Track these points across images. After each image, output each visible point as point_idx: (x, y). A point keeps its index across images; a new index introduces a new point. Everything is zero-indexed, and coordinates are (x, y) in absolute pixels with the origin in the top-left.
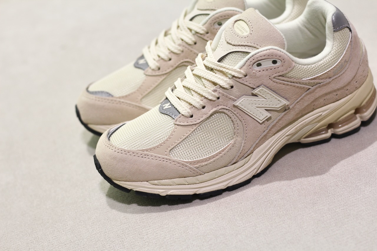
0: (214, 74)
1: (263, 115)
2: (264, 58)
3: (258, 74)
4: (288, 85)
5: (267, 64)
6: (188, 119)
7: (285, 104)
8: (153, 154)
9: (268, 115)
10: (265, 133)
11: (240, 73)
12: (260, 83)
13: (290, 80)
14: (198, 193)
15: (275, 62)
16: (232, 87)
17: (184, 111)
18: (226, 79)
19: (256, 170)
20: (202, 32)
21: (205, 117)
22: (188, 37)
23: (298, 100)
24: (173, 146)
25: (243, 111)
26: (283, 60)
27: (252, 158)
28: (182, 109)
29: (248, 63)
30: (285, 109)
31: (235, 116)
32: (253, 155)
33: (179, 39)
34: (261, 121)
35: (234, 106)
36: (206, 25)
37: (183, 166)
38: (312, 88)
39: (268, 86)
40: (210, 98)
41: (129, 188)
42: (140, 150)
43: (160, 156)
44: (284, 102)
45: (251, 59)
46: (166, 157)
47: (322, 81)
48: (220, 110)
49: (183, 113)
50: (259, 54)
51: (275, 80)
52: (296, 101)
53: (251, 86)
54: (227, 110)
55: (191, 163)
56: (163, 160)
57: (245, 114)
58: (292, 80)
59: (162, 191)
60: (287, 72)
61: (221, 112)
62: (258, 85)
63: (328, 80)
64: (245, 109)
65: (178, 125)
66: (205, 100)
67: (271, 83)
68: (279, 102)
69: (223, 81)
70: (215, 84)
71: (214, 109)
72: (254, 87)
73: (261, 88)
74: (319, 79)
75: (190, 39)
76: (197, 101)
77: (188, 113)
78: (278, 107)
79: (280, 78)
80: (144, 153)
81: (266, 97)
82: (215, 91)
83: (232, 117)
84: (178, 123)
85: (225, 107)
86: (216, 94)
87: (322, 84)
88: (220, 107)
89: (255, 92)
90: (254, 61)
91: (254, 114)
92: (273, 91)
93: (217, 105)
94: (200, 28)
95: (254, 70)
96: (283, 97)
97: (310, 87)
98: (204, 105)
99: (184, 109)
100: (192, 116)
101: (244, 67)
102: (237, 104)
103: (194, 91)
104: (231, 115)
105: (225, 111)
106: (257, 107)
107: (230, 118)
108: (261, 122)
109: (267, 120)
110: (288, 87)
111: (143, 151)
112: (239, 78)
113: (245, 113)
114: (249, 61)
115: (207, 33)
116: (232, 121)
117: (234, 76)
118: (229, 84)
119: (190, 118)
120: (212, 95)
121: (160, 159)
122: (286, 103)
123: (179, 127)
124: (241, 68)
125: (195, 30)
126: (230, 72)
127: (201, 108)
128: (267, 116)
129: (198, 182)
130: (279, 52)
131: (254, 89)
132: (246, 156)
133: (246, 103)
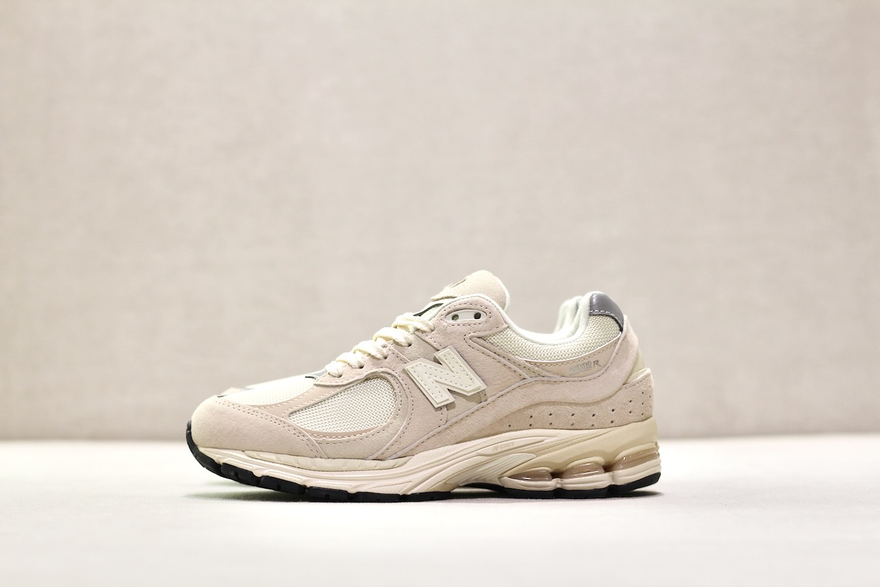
1: (442, 397)
2: (464, 306)
3: (450, 329)
4: (489, 356)
5: (467, 318)
6: (333, 379)
7: (479, 388)
9: (451, 399)
10: (440, 429)
11: (427, 325)
12: (448, 343)
13: (494, 348)
15: (477, 316)
16: (410, 344)
18: (406, 334)
19: (410, 485)
23: (503, 392)
25: (414, 382)
26: (490, 314)
27: (409, 463)
29: (441, 313)
30: (479, 397)
31: (401, 387)
32: (412, 460)
34: (437, 404)
35: (404, 371)
38: (530, 380)
39: (459, 350)
40: (375, 354)
44: (479, 384)
45: (446, 309)
47: (548, 374)
50: (459, 301)
51: (470, 342)
52: (500, 394)
53: (435, 346)
54: (391, 375)
57: (416, 387)
58: (497, 350)
60: (490, 333)
61: (383, 378)
62: (444, 344)
63: (558, 378)
64: (417, 378)
66: (367, 358)
67: (464, 346)
68: (470, 383)
69: (402, 337)
71: (374, 370)
72: (439, 347)
73: (447, 350)
74: (544, 368)
76: (357, 359)
78: (468, 390)
79: (481, 341)
81: (453, 369)
82: (384, 346)
85: (390, 371)
86: (385, 351)
87: (545, 379)
90: (449, 310)
91: (429, 392)
92: (465, 360)
95: (446, 323)
96: (480, 377)
97: (527, 376)
98: (363, 363)
101: (434, 319)
105: (389, 376)
106: (437, 382)
107: (394, 389)
108: (436, 406)
109: (446, 406)
110: (489, 360)
112: (423, 332)
113: (416, 385)
114: (443, 309)
116: (395, 395)
118: (406, 338)
120: (378, 351)
122: (481, 386)
124: (430, 319)
127: (358, 366)
128: (448, 400)
131: (438, 350)
132: (399, 454)
133: (421, 370)
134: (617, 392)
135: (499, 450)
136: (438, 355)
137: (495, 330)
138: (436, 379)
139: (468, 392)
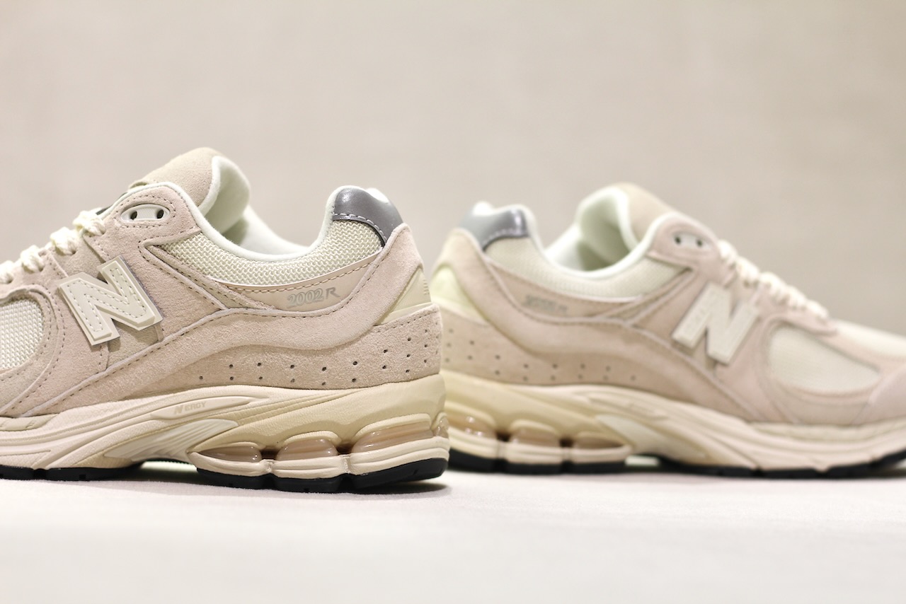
1: (102, 330)
2: (144, 199)
3: (124, 232)
5: (146, 216)
7: (153, 319)
9: (114, 333)
10: (97, 377)
12: (117, 251)
13: (176, 263)
15: (160, 214)
16: (73, 252)
19: (46, 456)
23: (187, 328)
25: (69, 307)
26: (173, 210)
27: (50, 424)
30: (152, 334)
31: (52, 314)
32: (55, 418)
34: (95, 340)
35: (59, 293)
38: (226, 311)
39: (130, 262)
44: (153, 313)
47: (253, 304)
48: (32, 295)
51: (145, 251)
52: (184, 330)
53: (101, 255)
54: (44, 297)
57: (70, 315)
58: (181, 266)
60: (173, 241)
61: (33, 300)
62: (114, 255)
63: (270, 311)
64: (74, 302)
66: (20, 269)
67: (136, 258)
68: (142, 313)
72: (106, 258)
73: (115, 262)
74: (248, 295)
78: (139, 323)
79: (158, 251)
81: (121, 290)
83: (46, 315)
85: (42, 290)
86: (42, 261)
87: (250, 311)
88: (34, 287)
90: (127, 205)
91: (85, 322)
92: (138, 279)
93: (32, 280)
96: (155, 303)
97: (222, 306)
98: (13, 277)
101: (109, 216)
104: (46, 311)
105: (39, 297)
106: (99, 308)
107: (42, 315)
108: (93, 343)
109: (109, 344)
110: (168, 279)
112: (92, 235)
113: (70, 311)
117: (86, 232)
118: (70, 243)
128: (109, 335)
131: (103, 261)
132: (37, 409)
133: (80, 290)
134: (363, 335)
135: (184, 412)
136: (103, 269)
137: (180, 235)
138: (97, 303)
139: (138, 326)
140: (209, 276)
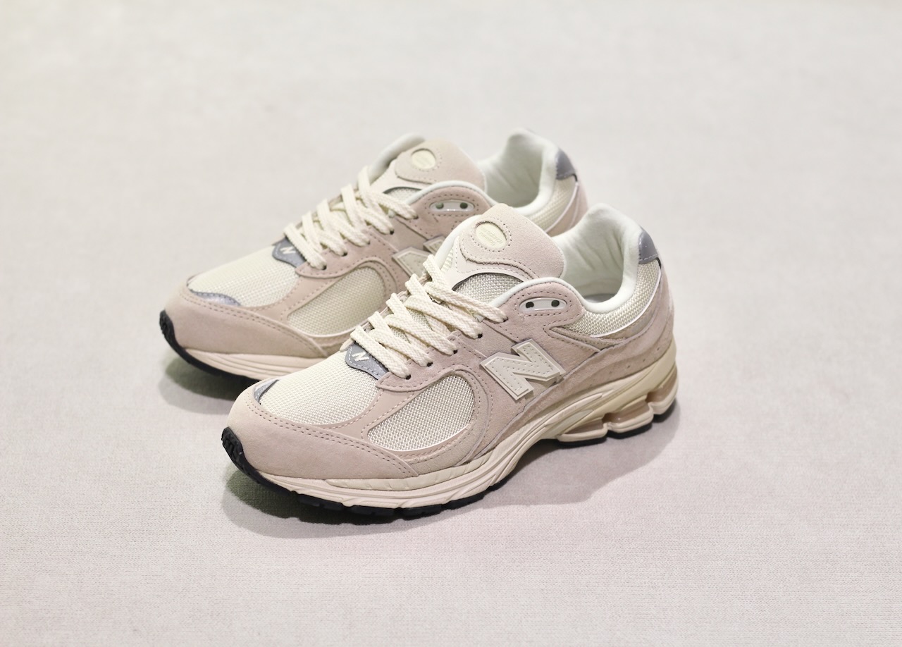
0: (447, 309)
1: (520, 387)
2: (540, 294)
3: (528, 319)
4: (568, 342)
5: (542, 306)
6: (401, 382)
7: (559, 373)
8: (341, 434)
9: (529, 387)
10: (518, 417)
11: (499, 315)
12: (528, 334)
13: (573, 334)
14: (403, 507)
16: (480, 336)
17: (397, 368)
18: (471, 321)
19: (493, 479)
20: (407, 216)
21: (431, 380)
22: (380, 220)
23: (576, 369)
24: (374, 425)
25: (492, 377)
26: (569, 301)
27: (492, 457)
28: (393, 364)
29: (513, 300)
30: (556, 381)
31: (477, 383)
32: (494, 453)
33: (361, 222)
34: (518, 396)
35: (481, 367)
36: (417, 205)
37: (389, 459)
38: (600, 352)
39: (539, 340)
40: (444, 350)
41: (290, 488)
42: (318, 426)
43: (352, 438)
44: (558, 370)
45: (518, 294)
46: (362, 441)
48: (457, 372)
49: (394, 371)
50: (533, 287)
51: (551, 332)
52: (574, 371)
53: (512, 338)
54: (466, 372)
55: (400, 454)
56: (358, 445)
57: (494, 382)
58: (577, 335)
59: (349, 499)
60: (572, 321)
61: (457, 376)
62: (523, 337)
64: (496, 374)
65: (384, 390)
66: (433, 353)
67: (544, 338)
68: (548, 369)
69: (468, 325)
70: (450, 327)
71: (448, 370)
72: (517, 340)
73: (527, 343)
74: (614, 337)
75: (385, 224)
76: (419, 353)
77: (404, 370)
78: (546, 376)
79: (560, 329)
80: (324, 432)
81: (531, 359)
82: (452, 339)
83: (473, 385)
84: (383, 386)
85: (464, 368)
86: (454, 345)
88: (457, 367)
89: (518, 348)
90: (524, 298)
91: (507, 385)
92: (545, 350)
93: (452, 362)
94: (406, 209)
95: (522, 312)
96: (559, 361)
97: (598, 350)
98: (431, 360)
99: (397, 365)
100: (408, 377)
101: (505, 306)
102: (486, 364)
103: (412, 336)
104: (472, 382)
105: (463, 373)
106: (515, 373)
107: (470, 386)
108: (516, 398)
109: (526, 397)
110: (569, 346)
111: (324, 427)
112: (495, 323)
113: (495, 380)
114: (515, 297)
115: (416, 218)
116: (473, 392)
117: (486, 319)
118: (476, 330)
119: (406, 380)
120: (446, 345)
121: (352, 443)
122: (559, 371)
123: (385, 394)
124: (500, 306)
125: (396, 210)
126: (481, 311)
127: (425, 365)
128: (528, 390)
129: (407, 488)
130: (565, 288)
131: (516, 343)
133: (498, 364)
136: (517, 348)
138: (515, 371)
139: (546, 378)
140: (592, 336)
